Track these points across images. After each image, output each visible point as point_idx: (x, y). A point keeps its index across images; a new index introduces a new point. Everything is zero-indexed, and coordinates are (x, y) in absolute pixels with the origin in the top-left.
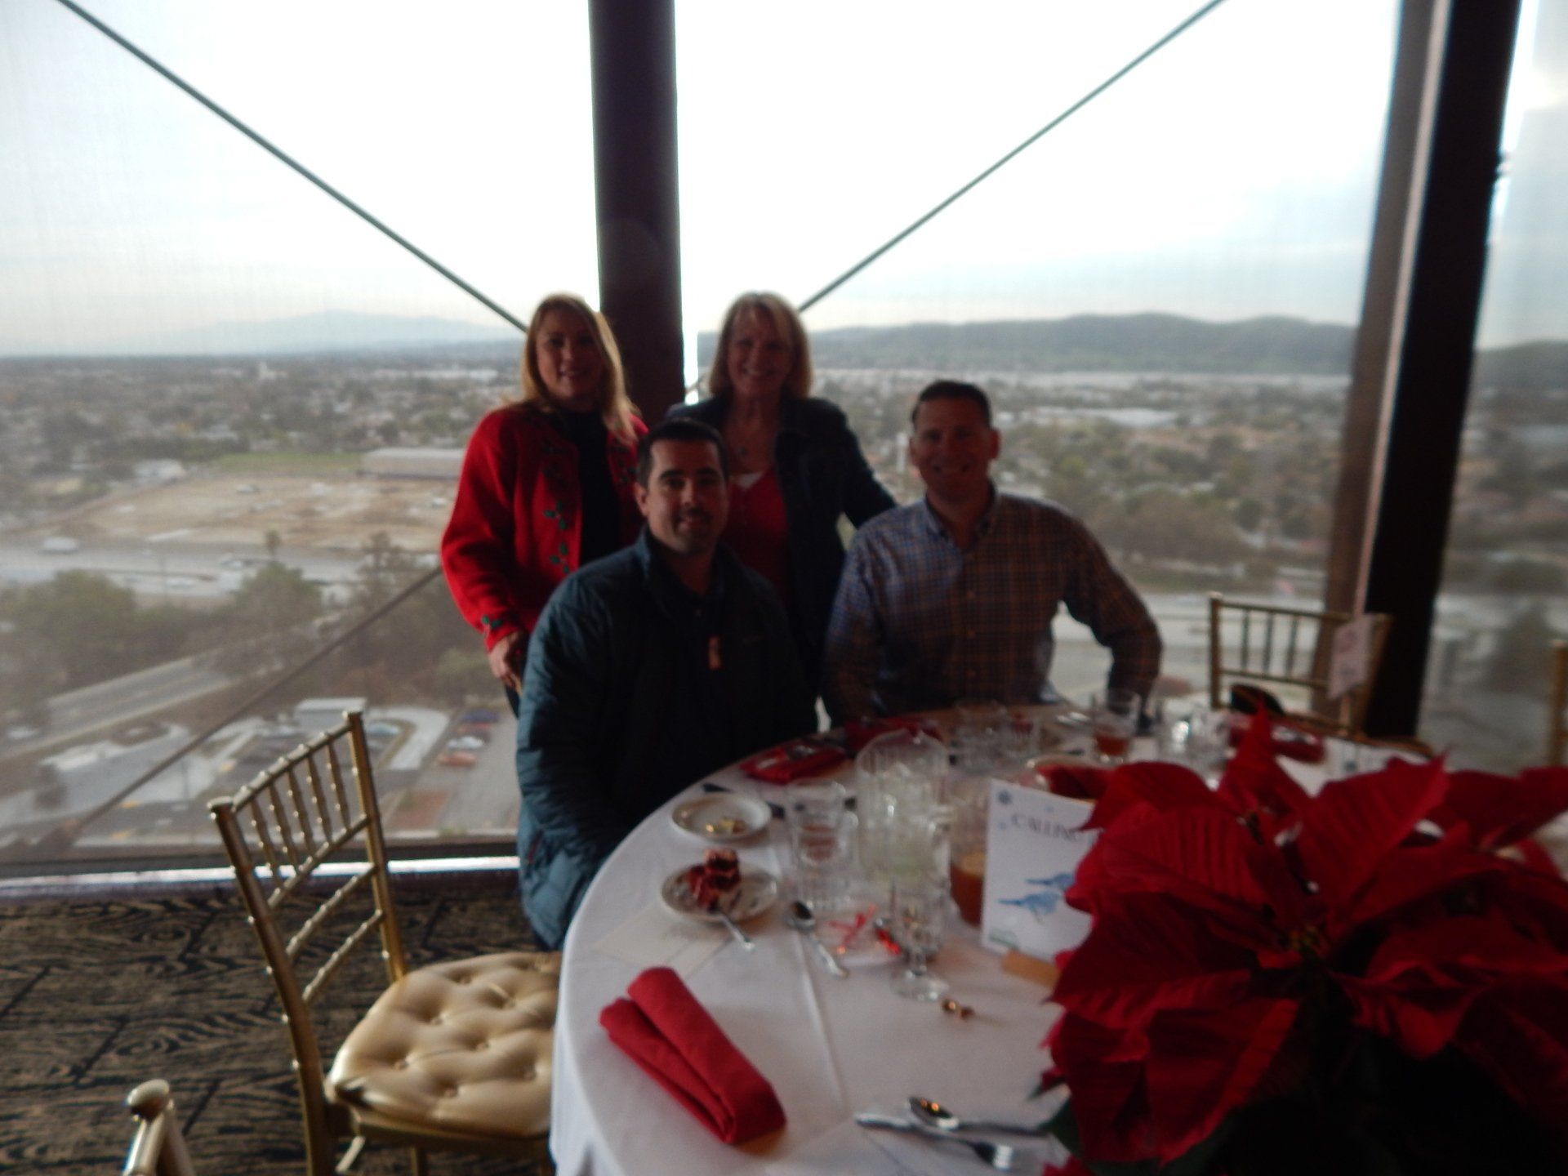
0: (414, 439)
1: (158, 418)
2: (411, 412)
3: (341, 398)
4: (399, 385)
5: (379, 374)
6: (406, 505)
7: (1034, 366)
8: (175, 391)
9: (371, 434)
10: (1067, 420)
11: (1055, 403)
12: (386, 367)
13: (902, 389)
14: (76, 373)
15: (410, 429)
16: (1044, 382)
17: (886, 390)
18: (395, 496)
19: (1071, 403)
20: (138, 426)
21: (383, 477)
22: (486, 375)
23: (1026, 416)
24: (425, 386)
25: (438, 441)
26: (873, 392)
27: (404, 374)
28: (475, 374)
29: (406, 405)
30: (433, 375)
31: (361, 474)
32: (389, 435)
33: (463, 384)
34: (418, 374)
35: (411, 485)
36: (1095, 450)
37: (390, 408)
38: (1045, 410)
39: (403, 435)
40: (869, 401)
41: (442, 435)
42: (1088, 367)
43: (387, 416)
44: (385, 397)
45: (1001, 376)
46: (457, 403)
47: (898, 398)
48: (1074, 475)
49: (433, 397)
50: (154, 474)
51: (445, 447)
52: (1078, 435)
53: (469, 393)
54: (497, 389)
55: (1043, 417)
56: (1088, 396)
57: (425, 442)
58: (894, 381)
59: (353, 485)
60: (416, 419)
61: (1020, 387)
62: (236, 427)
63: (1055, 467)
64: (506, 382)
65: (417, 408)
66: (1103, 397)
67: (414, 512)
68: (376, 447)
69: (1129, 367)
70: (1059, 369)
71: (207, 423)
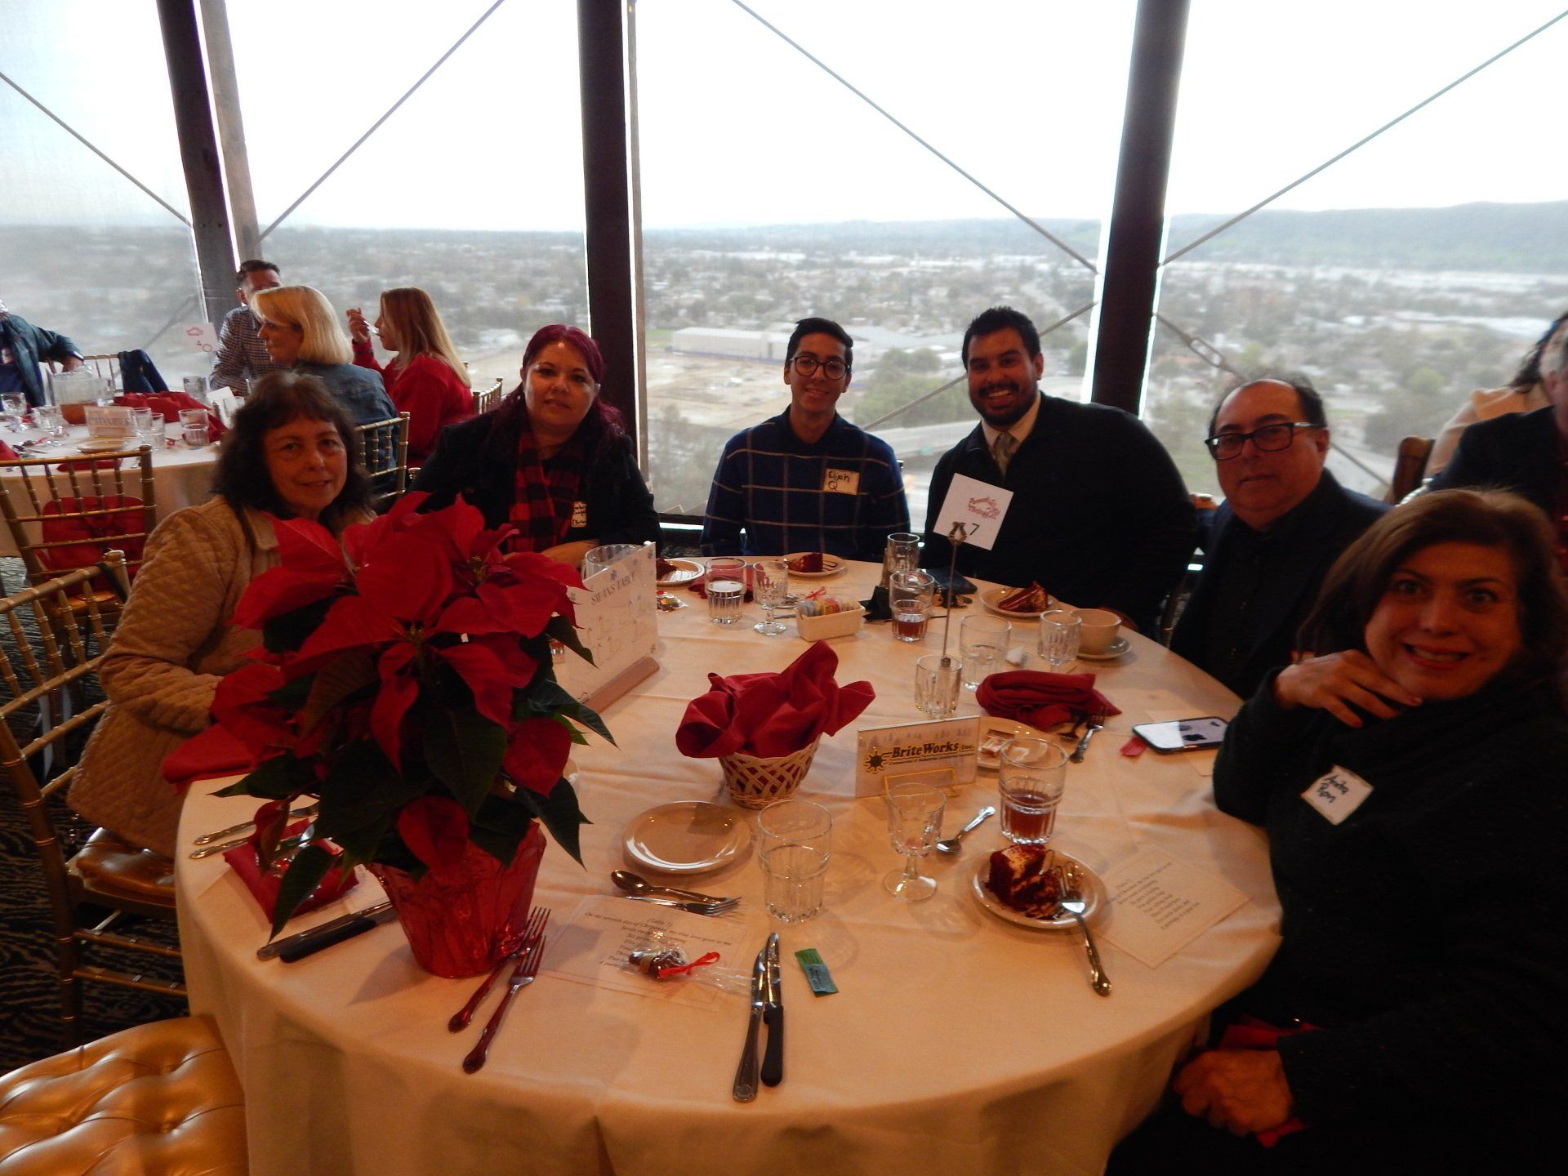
0: (720, 319)
1: (502, 290)
2: (719, 292)
3: (660, 277)
4: (711, 266)
5: (696, 254)
6: (706, 383)
7: (1405, 264)
8: (519, 264)
9: (682, 312)
10: (1432, 327)
11: (1422, 306)
12: (703, 247)
13: (1234, 284)
14: (442, 246)
15: (718, 309)
16: (1413, 281)
17: (1216, 285)
18: (697, 373)
19: (1441, 307)
20: (486, 296)
21: (690, 354)
22: (796, 257)
23: (1380, 320)
24: (736, 267)
25: (742, 322)
26: (1201, 287)
27: (718, 254)
28: (783, 257)
29: (717, 285)
30: (745, 256)
31: (669, 350)
32: (697, 314)
33: (771, 266)
34: (731, 255)
35: (714, 364)
36: (1460, 362)
37: (703, 288)
38: (1406, 315)
39: (711, 314)
40: (1195, 296)
41: (748, 317)
42: (1474, 266)
43: (699, 295)
44: (699, 276)
45: (1358, 273)
46: (764, 285)
47: (1229, 294)
48: (1427, 390)
49: (744, 278)
50: (495, 341)
51: (748, 328)
52: (1442, 345)
53: (777, 275)
54: (804, 273)
55: (1401, 322)
56: (1466, 299)
57: (730, 322)
58: (1228, 274)
59: (661, 361)
60: (724, 299)
61: (1379, 286)
62: (565, 302)
63: (1403, 382)
64: (813, 266)
65: (728, 288)
66: (1485, 302)
67: (712, 389)
68: (686, 326)
69: (1526, 267)
70: (1436, 267)
71: (542, 296)
